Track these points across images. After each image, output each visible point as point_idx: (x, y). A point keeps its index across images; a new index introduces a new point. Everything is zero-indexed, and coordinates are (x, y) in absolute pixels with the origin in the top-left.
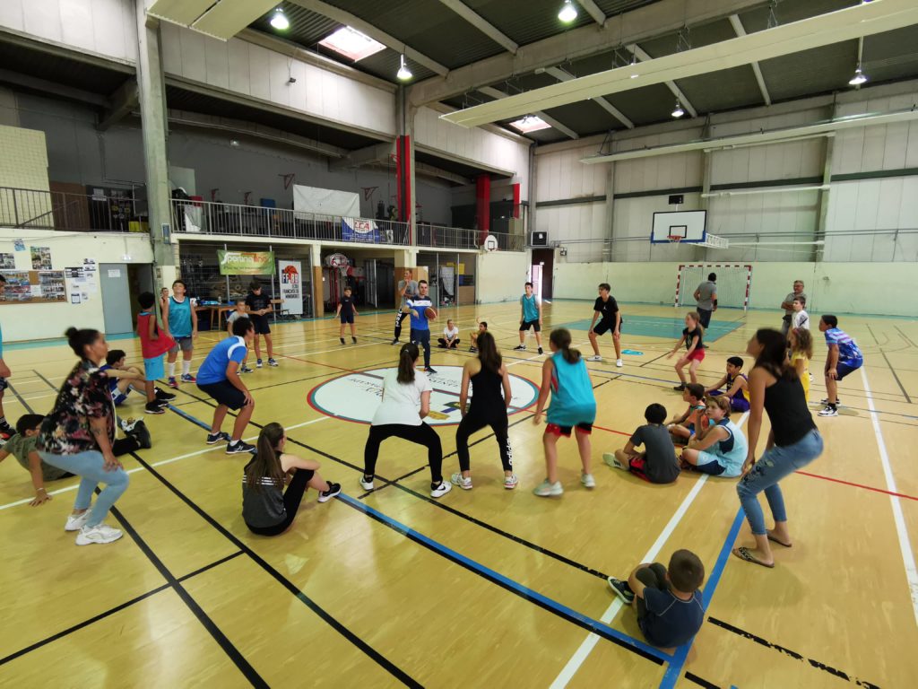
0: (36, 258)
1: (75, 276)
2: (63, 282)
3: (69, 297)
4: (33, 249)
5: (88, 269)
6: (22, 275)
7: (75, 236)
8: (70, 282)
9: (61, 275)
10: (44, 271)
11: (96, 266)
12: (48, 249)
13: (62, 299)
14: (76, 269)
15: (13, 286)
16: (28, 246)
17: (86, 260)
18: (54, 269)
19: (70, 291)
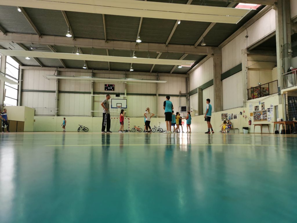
0: (262, 106)
1: (269, 111)
2: (266, 113)
3: (268, 118)
4: (262, 103)
5: (271, 109)
6: (260, 112)
7: (269, 97)
8: (268, 113)
9: (266, 111)
10: (263, 110)
11: (273, 107)
12: (264, 103)
13: (266, 119)
14: (269, 109)
15: (258, 115)
16: (261, 102)
17: (271, 105)
18: (265, 109)
19: (268, 117)
